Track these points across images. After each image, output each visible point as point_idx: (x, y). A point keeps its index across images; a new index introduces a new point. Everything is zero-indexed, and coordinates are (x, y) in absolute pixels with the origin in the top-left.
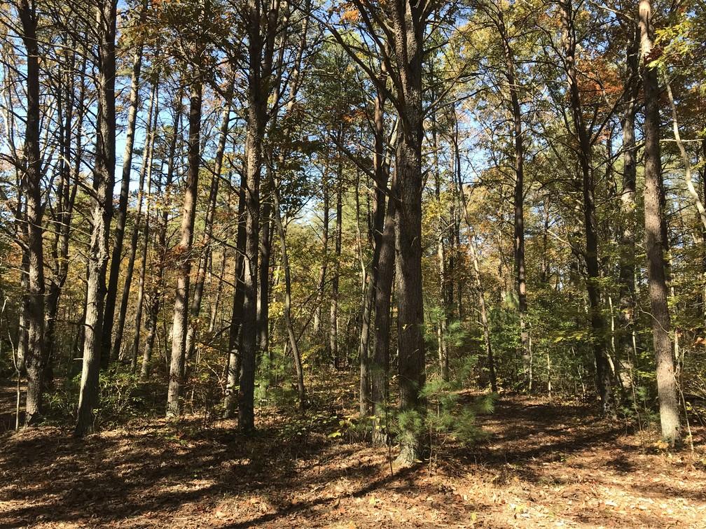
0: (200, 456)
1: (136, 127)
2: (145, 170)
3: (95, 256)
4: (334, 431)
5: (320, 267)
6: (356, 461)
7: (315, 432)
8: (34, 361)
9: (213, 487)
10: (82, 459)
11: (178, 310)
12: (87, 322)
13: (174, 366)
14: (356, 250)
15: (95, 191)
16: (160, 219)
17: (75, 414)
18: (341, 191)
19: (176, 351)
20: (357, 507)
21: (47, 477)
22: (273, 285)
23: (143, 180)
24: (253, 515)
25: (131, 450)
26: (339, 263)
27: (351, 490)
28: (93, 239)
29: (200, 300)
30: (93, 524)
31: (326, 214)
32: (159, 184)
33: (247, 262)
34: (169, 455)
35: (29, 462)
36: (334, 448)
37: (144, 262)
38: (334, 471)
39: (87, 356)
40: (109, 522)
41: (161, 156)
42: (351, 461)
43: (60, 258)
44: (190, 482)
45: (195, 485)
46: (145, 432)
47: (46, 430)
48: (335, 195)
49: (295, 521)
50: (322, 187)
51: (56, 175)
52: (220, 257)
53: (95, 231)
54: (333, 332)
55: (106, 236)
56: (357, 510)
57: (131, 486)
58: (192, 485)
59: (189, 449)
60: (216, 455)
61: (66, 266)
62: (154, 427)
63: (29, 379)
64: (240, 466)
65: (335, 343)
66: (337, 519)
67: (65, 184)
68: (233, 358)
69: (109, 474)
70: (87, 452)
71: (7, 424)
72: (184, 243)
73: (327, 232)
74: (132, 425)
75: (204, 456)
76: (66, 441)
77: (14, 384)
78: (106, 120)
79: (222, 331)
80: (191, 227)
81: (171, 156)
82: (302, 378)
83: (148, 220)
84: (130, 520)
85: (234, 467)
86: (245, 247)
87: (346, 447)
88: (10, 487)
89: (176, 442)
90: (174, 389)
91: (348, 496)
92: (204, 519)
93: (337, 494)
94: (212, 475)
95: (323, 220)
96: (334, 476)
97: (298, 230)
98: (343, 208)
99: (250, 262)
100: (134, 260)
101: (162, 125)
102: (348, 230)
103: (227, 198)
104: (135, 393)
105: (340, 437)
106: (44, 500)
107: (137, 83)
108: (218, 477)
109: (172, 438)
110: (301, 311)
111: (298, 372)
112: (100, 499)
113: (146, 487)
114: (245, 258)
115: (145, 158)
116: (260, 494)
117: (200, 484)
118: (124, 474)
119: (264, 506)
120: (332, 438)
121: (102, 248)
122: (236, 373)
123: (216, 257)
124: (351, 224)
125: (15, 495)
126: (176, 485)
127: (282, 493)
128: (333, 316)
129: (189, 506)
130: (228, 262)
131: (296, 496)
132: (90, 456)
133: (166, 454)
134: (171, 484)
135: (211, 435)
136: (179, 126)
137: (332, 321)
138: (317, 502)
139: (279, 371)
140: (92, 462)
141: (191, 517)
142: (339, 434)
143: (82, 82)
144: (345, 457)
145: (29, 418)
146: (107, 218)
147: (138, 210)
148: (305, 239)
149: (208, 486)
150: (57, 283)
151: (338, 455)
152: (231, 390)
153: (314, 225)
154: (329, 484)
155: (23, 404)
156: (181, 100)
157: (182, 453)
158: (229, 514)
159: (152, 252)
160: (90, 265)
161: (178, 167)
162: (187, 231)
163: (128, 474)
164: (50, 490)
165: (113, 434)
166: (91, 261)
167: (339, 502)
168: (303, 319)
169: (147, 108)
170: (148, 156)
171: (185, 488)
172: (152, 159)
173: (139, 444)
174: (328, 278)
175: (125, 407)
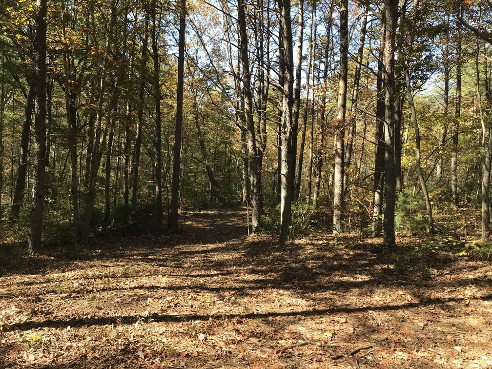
0: (359, 260)
1: (303, 40)
2: (310, 69)
3: (285, 130)
4: (461, 251)
5: (441, 128)
6: (482, 275)
7: (443, 251)
8: (254, 196)
9: (370, 280)
10: (286, 255)
11: (338, 163)
12: (282, 172)
13: (336, 201)
14: (473, 112)
15: (282, 88)
16: (320, 102)
17: (279, 228)
18: (460, 64)
19: (337, 190)
20: (485, 307)
21: (268, 264)
22: (403, 143)
23: (309, 76)
24: (402, 302)
25: (314, 252)
26: (459, 124)
27: (479, 295)
28: (283, 119)
29: (350, 156)
30: (299, 293)
31: (447, 84)
32: (318, 78)
33: (386, 127)
34: (338, 257)
35: (257, 254)
36: (461, 263)
37: (312, 133)
38: (462, 280)
39: (283, 193)
40: (308, 293)
41: (319, 58)
42: (478, 274)
43: (262, 134)
44: (355, 276)
45: (358, 278)
46: (321, 242)
47: (264, 237)
48: (455, 68)
49: (433, 311)
50: (443, 63)
51: (256, 81)
52: (362, 125)
53: (283, 114)
54: (454, 178)
55: (290, 117)
56: (485, 310)
57: (317, 274)
58: (356, 278)
59: (351, 255)
60: (370, 260)
61: (265, 138)
62: (326, 239)
63: (252, 207)
64: (388, 269)
65: (456, 186)
66: (469, 314)
67: (262, 86)
68: (377, 196)
69: (303, 265)
70: (288, 251)
71: (243, 232)
72: (339, 117)
73: (447, 98)
74: (313, 237)
75: (362, 260)
76: (276, 244)
77: (245, 210)
78: (286, 38)
79: (366, 178)
80: (344, 106)
81: (327, 57)
82: (431, 212)
83: (313, 104)
84: (320, 294)
85: (384, 269)
86: (384, 116)
87: (471, 263)
88: (250, 267)
89: (341, 249)
90: (337, 216)
91: (477, 299)
92: (367, 300)
93: (467, 296)
94: (369, 273)
95: (444, 89)
96: (464, 283)
97: (421, 100)
98: (462, 77)
99: (388, 127)
100: (305, 131)
101: (319, 36)
102: (466, 95)
103: (366, 81)
104: (313, 217)
105: (465, 256)
106: (269, 276)
107: (302, 9)
108: (373, 275)
109: (339, 247)
110: (426, 162)
111: (428, 207)
112: (301, 280)
113: (327, 275)
114: (385, 124)
115: (309, 61)
116: (405, 289)
117: (361, 278)
118: (312, 266)
119: (409, 297)
120: (459, 256)
121: (288, 124)
122: (380, 206)
123: (359, 126)
124: (469, 90)
125: (253, 272)
126: (345, 276)
127: (421, 291)
128: (453, 166)
129: (356, 290)
130: (368, 128)
131: (433, 294)
132: (291, 254)
133: (336, 257)
134: (342, 276)
135: (365, 247)
136: (331, 34)
137: (453, 170)
138: (450, 300)
139: (413, 206)
140: (292, 257)
141: (358, 297)
142: (465, 254)
143: (268, 16)
144: (471, 271)
145: (254, 229)
146: (290, 104)
147: (306, 97)
148: (429, 107)
149: (367, 279)
150: (261, 150)
151: (465, 268)
152: (377, 218)
153: (436, 95)
154: (459, 288)
155: (251, 221)
156: (331, 15)
157: (346, 257)
158: (384, 299)
159: (316, 125)
160: (282, 137)
161: (331, 64)
162: (342, 109)
163: (314, 266)
164: (271, 271)
165: (302, 241)
166: (282, 134)
167: (469, 302)
168: (428, 168)
169: (309, 25)
170: (311, 59)
171: (352, 279)
172: (314, 61)
173: (318, 249)
174: (449, 136)
175: (307, 226)
